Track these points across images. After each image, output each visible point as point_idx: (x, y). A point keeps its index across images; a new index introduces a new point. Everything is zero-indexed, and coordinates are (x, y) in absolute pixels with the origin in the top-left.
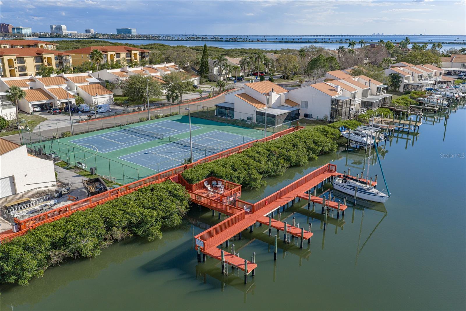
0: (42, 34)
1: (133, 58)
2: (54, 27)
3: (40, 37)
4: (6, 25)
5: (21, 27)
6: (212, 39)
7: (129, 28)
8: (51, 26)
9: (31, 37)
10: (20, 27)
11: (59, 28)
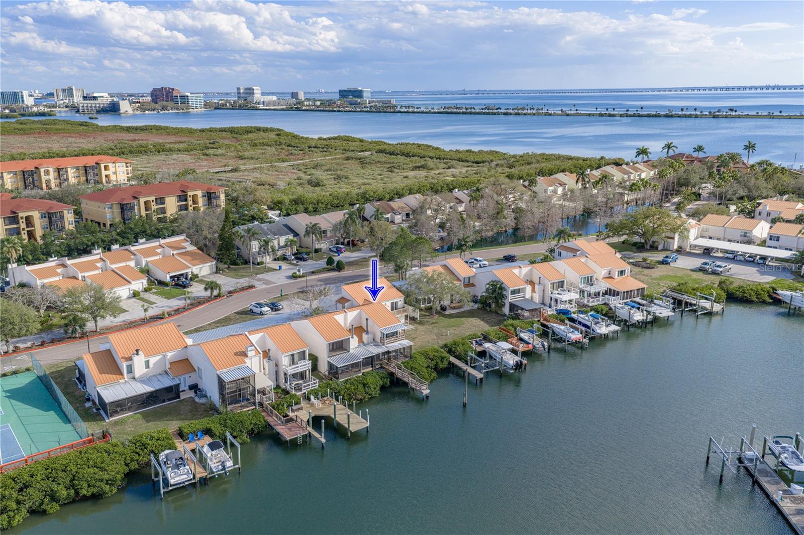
0: (220, 102)
1: (190, 203)
2: (242, 90)
3: (216, 109)
4: (170, 89)
5: (189, 94)
6: (483, 109)
7: (360, 88)
8: (238, 89)
9: (202, 109)
10: (187, 94)
11: (250, 91)
